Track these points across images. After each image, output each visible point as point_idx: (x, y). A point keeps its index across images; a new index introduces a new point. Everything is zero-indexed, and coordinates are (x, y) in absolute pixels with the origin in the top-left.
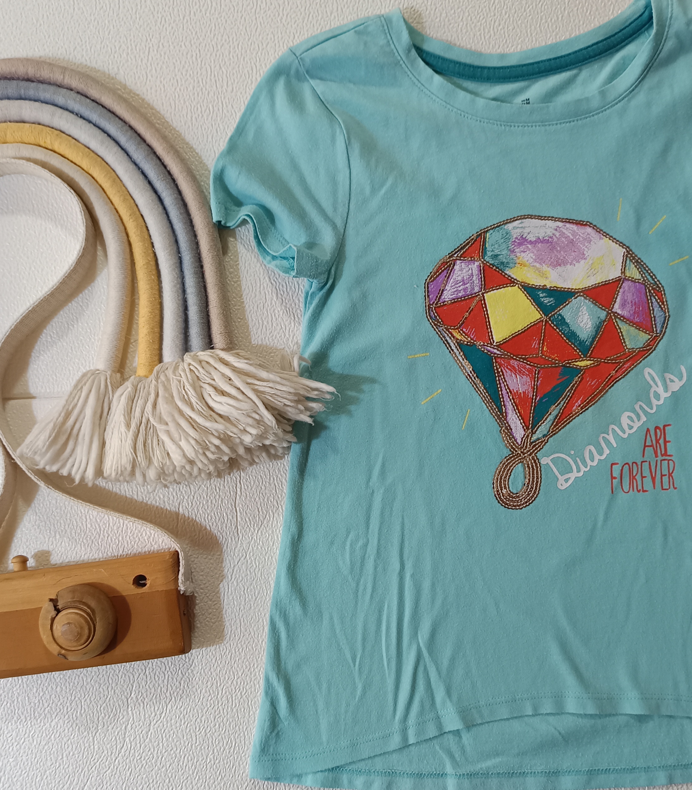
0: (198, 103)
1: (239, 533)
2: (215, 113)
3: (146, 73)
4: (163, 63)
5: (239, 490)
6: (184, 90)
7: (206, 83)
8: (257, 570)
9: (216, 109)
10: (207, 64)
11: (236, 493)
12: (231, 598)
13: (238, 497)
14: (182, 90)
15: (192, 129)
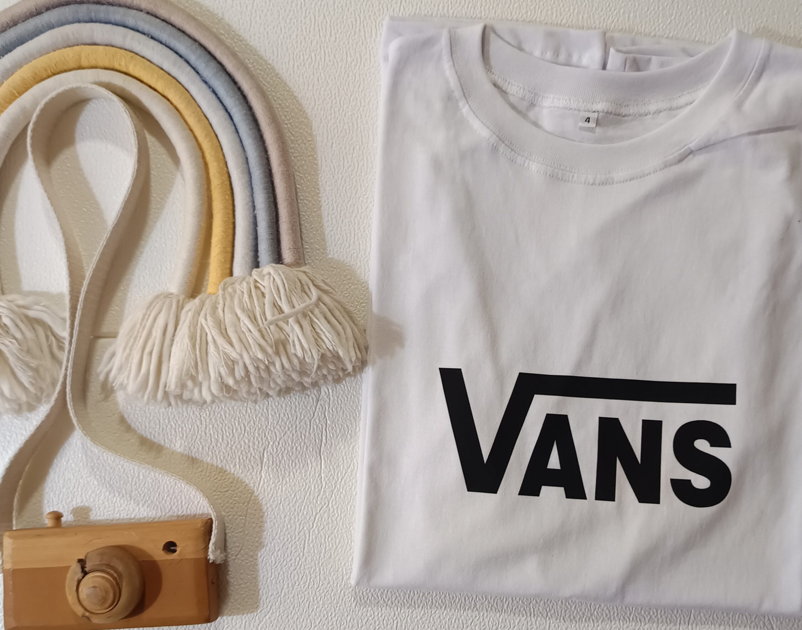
0: (300, 52)
1: (323, 480)
2: (317, 61)
3: (250, 19)
4: (268, 10)
5: (324, 438)
6: (287, 38)
7: (310, 32)
8: (339, 518)
9: (318, 57)
10: (311, 13)
11: (322, 441)
12: (311, 546)
13: (323, 445)
14: (285, 37)
15: (294, 77)
